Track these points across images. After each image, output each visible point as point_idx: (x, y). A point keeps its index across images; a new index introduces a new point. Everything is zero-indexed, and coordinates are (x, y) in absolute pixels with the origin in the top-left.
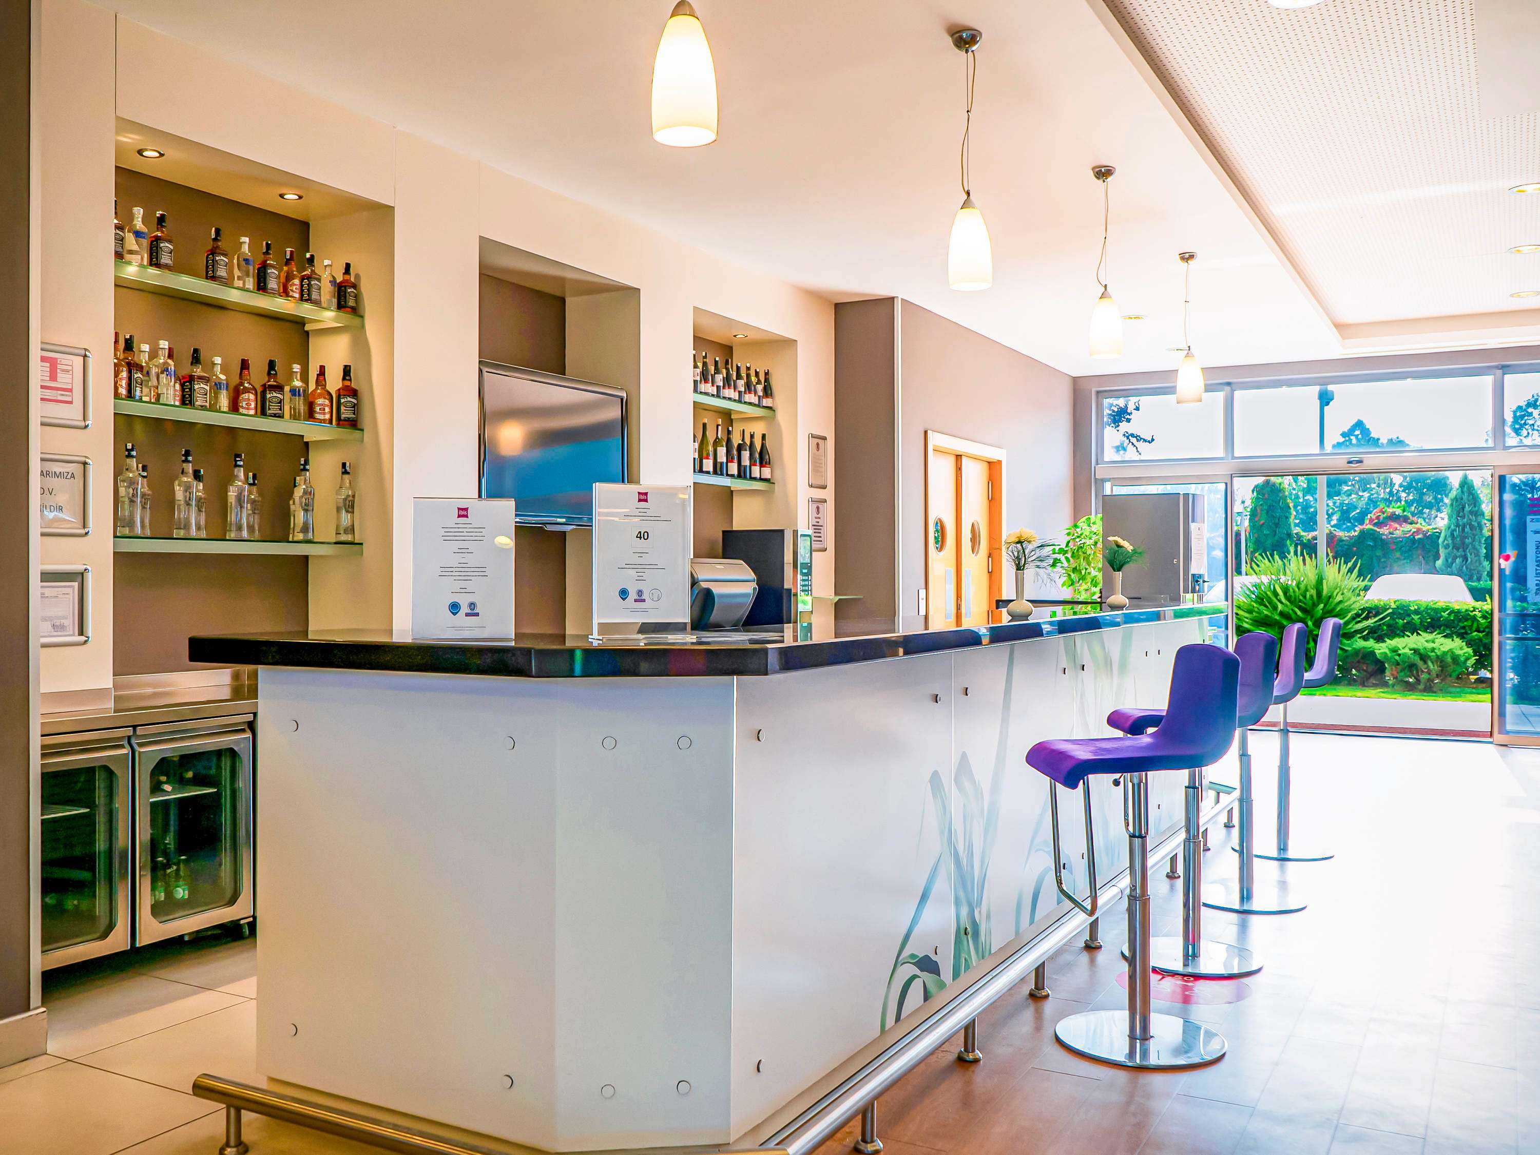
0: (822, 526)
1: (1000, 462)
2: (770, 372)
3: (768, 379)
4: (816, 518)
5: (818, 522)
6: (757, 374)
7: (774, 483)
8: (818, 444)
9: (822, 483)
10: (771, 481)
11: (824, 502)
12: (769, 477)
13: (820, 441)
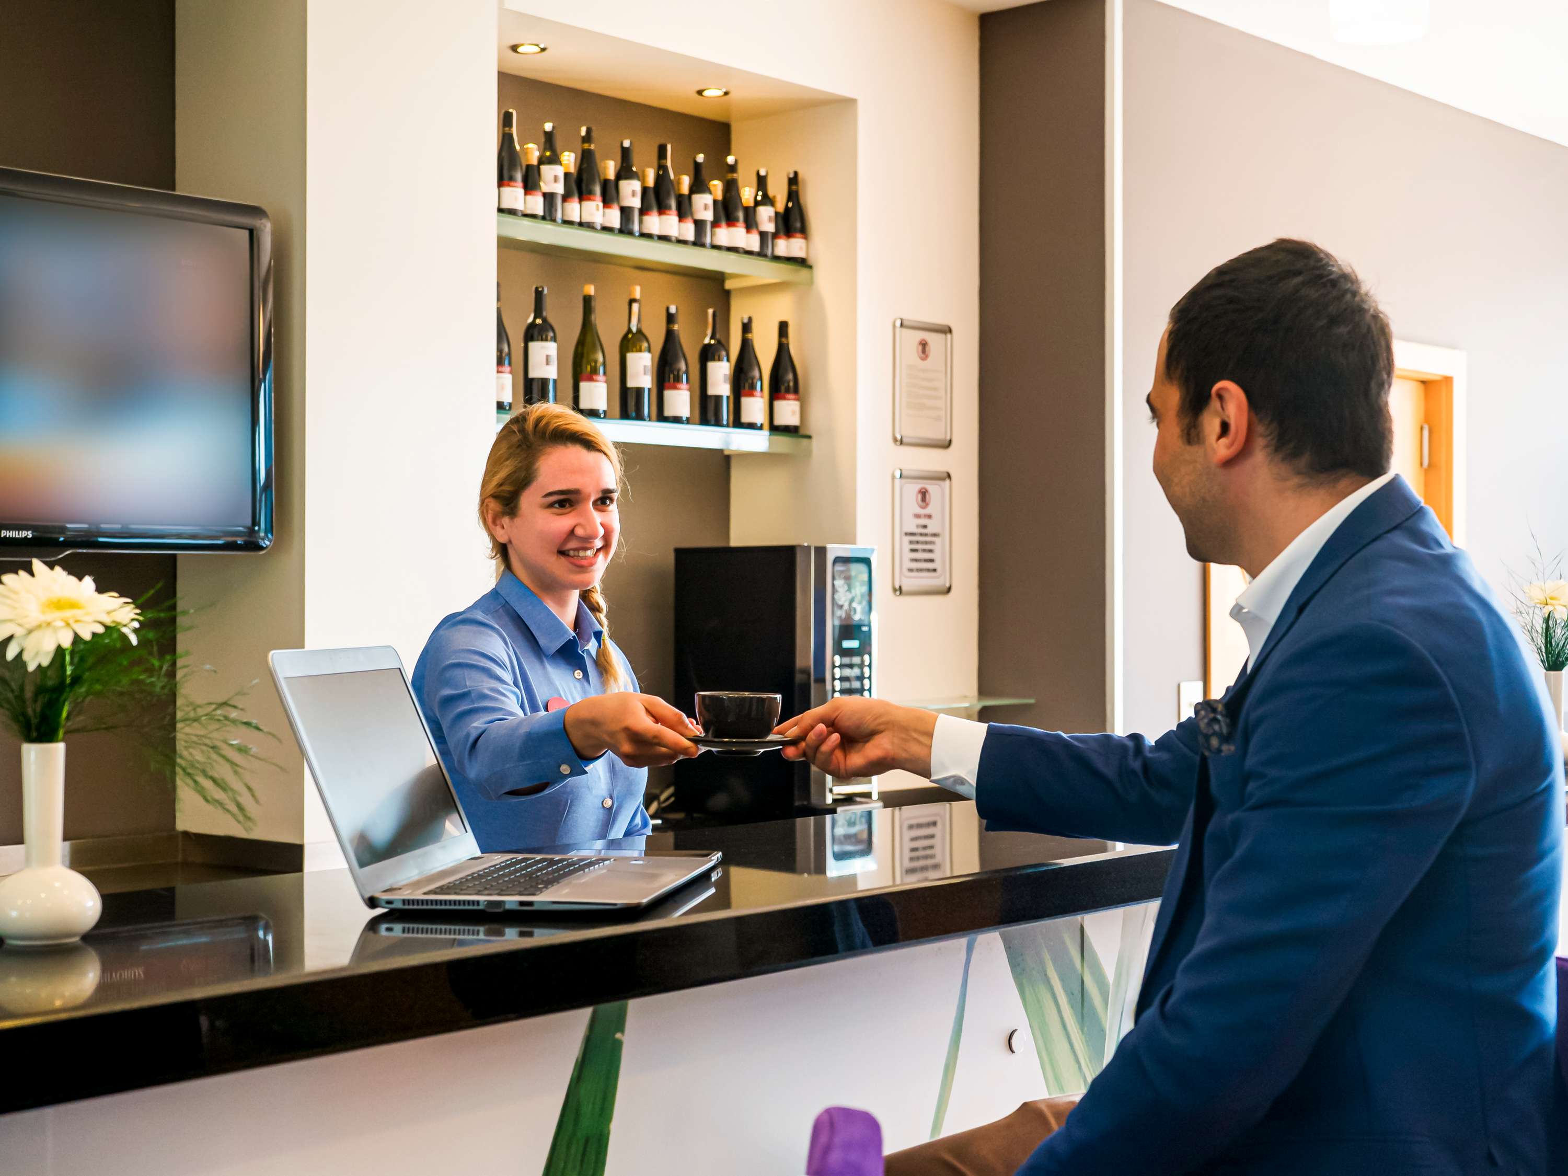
0: (935, 535)
1: (1448, 381)
2: (800, 176)
3: (797, 193)
4: (918, 516)
5: (925, 527)
6: (762, 182)
7: (809, 437)
8: (924, 345)
9: (939, 434)
10: (802, 432)
11: (943, 479)
12: (793, 420)
13: (934, 340)
